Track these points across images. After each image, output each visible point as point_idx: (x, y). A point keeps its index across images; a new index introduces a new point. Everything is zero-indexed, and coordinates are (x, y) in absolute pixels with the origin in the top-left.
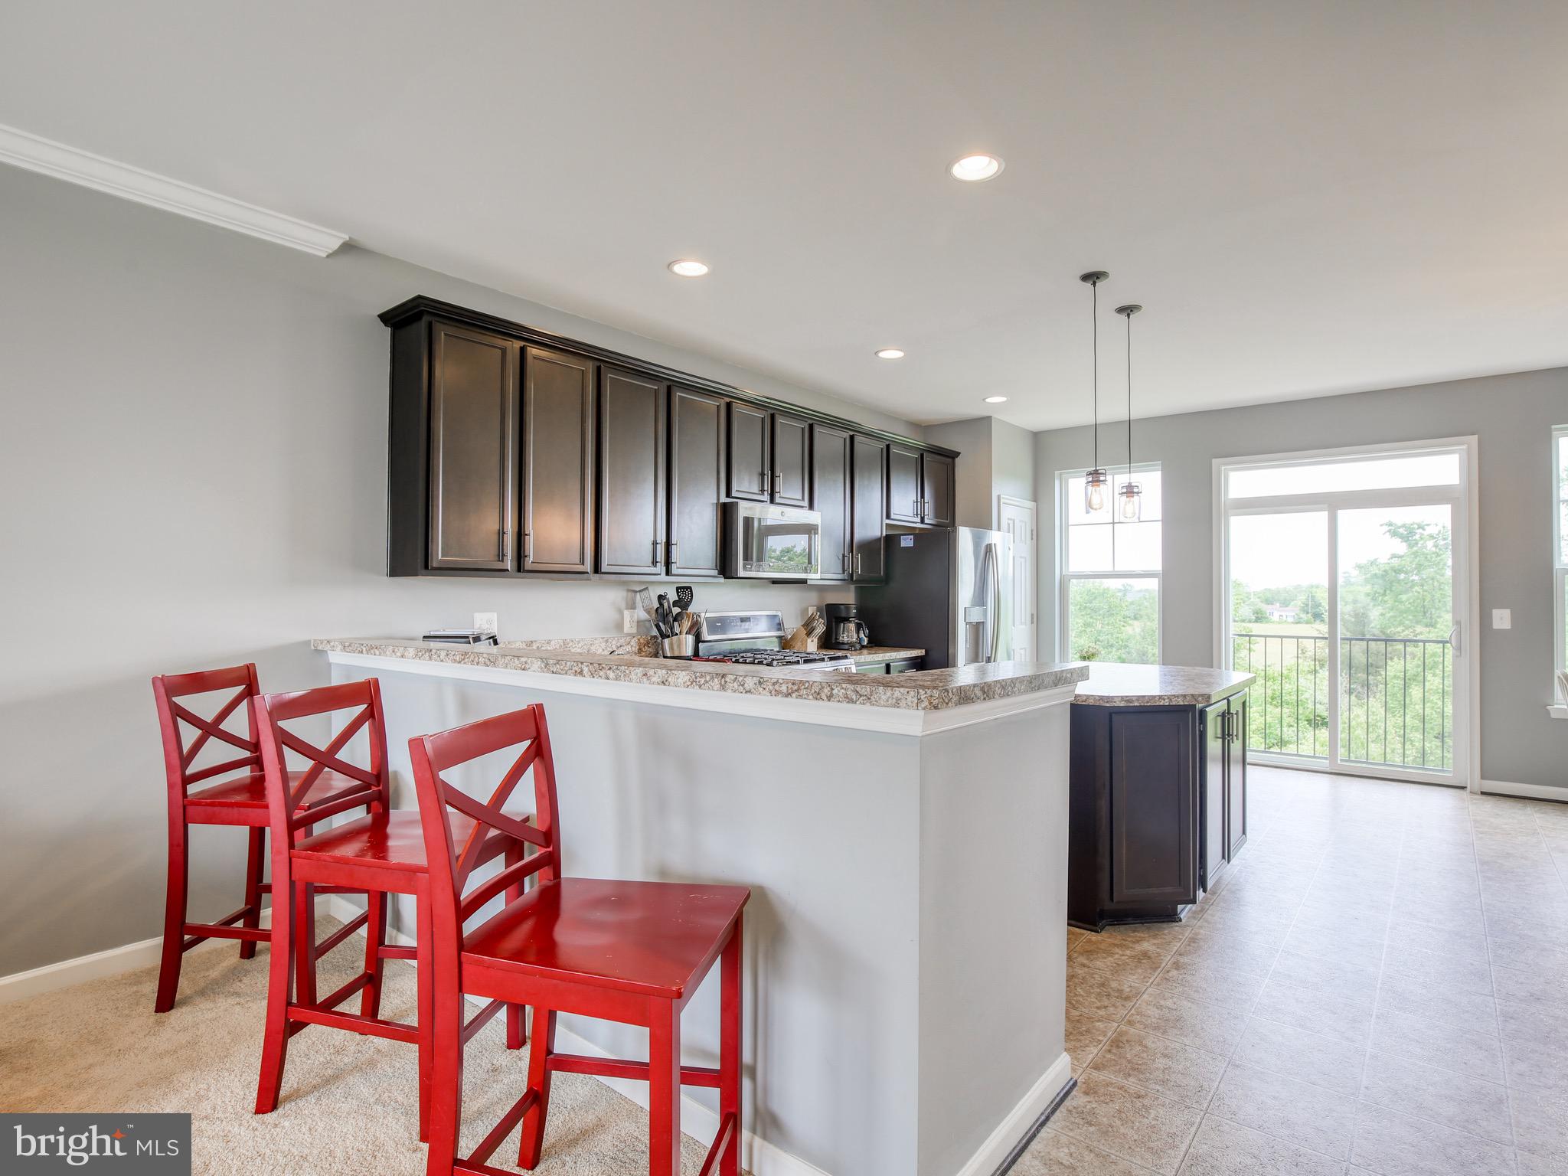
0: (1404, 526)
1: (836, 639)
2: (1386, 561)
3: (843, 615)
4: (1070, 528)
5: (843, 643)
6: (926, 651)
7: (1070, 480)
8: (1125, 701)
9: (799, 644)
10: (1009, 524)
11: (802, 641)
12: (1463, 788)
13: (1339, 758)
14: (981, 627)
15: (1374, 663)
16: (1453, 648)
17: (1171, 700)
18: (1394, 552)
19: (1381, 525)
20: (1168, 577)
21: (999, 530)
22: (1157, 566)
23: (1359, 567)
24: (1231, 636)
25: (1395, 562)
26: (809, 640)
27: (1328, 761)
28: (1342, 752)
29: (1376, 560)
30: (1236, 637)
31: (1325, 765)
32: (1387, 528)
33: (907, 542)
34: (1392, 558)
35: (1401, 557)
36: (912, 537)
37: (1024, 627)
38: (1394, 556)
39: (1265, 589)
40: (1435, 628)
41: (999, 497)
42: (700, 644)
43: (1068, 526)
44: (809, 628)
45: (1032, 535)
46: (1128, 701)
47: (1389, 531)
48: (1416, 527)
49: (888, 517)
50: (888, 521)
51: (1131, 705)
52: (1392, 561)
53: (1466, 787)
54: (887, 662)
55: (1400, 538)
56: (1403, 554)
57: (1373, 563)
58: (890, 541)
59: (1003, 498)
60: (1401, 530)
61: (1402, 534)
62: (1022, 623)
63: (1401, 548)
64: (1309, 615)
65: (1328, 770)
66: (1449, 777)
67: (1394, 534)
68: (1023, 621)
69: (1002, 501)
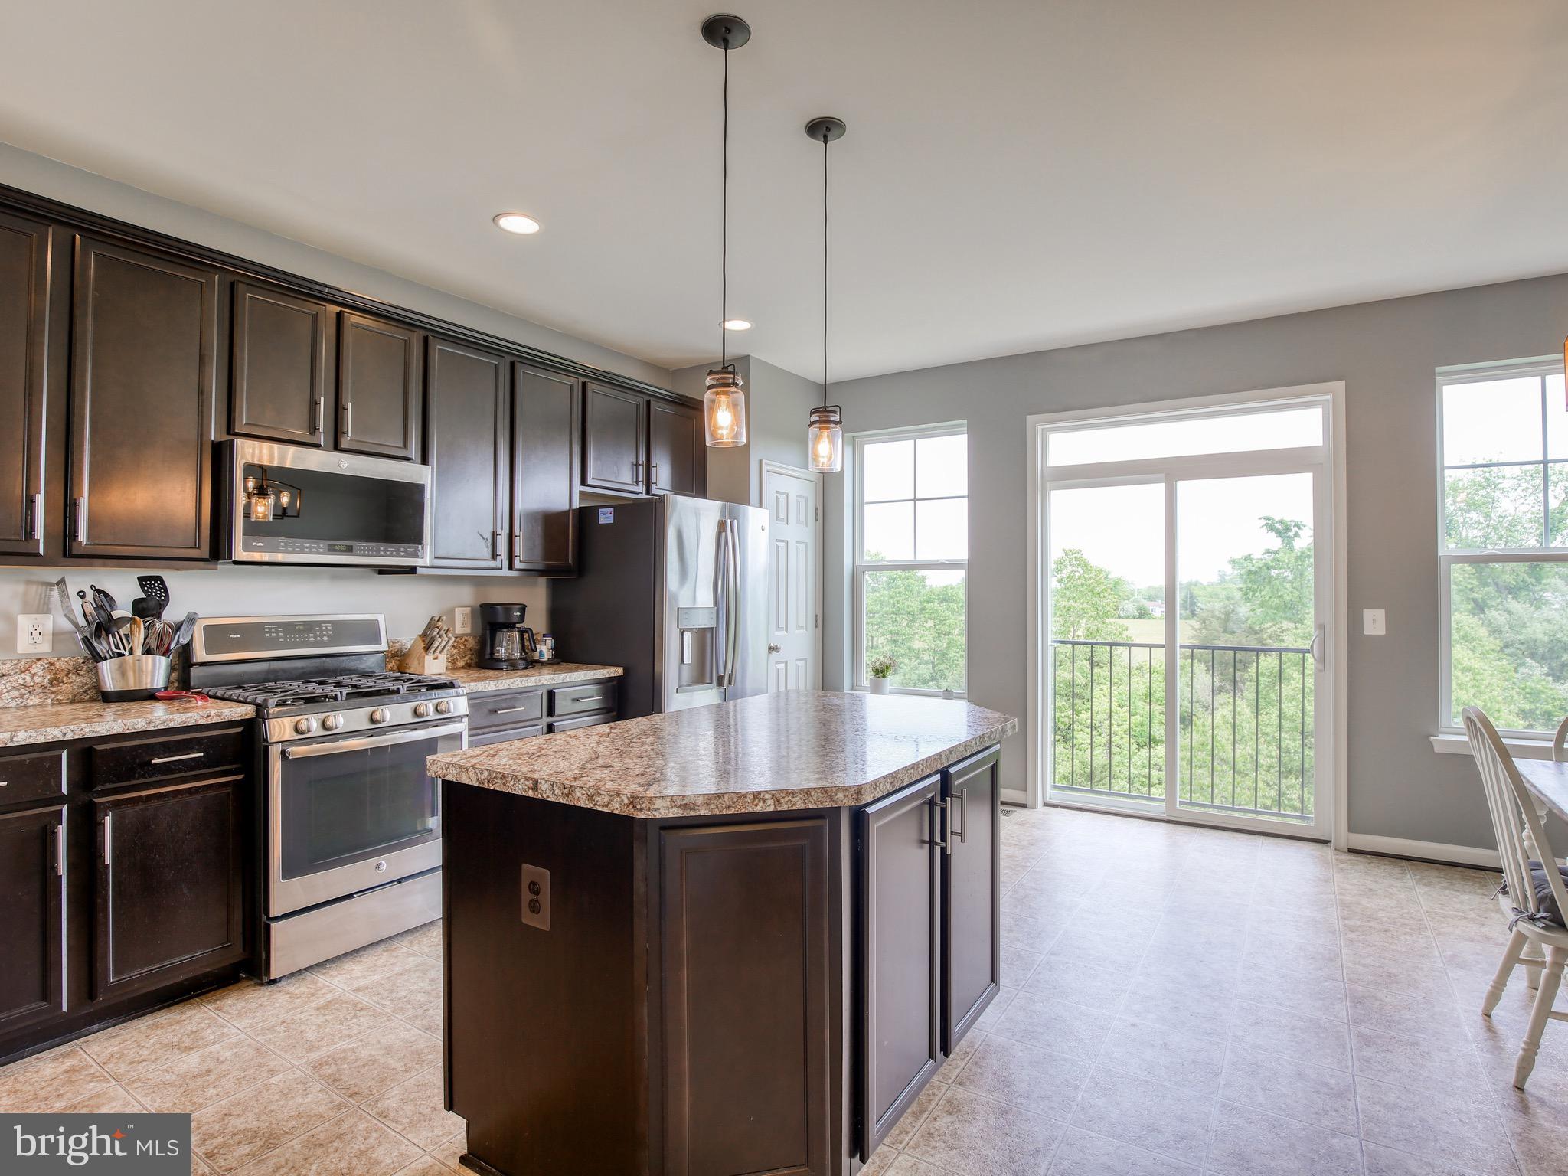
0: (1281, 522)
1: (492, 653)
2: (1260, 556)
3: (501, 619)
4: (866, 507)
5: (500, 661)
6: (624, 670)
7: (867, 447)
8: (680, 807)
9: (416, 662)
10: (778, 500)
11: (418, 659)
12: (1327, 842)
13: (1178, 800)
14: (709, 635)
15: (1243, 659)
16: (1315, 659)
17: (778, 801)
18: (1267, 548)
19: (1260, 519)
20: (975, 567)
21: (761, 505)
22: (962, 553)
23: (1233, 562)
24: (1049, 643)
25: (1269, 557)
26: (427, 657)
27: (1163, 805)
28: (1181, 795)
29: (1250, 555)
30: (1056, 644)
31: (1160, 809)
32: (1263, 522)
33: (606, 517)
34: (1265, 553)
35: (1276, 552)
36: (612, 509)
37: (803, 631)
38: (1268, 552)
39: (1150, 587)
40: (1302, 624)
41: (761, 462)
42: (193, 670)
43: (862, 504)
44: (428, 639)
45: (816, 514)
46: (685, 806)
47: (1266, 524)
48: (1293, 524)
49: (583, 482)
50: (583, 489)
51: (692, 814)
52: (1265, 556)
53: (1330, 841)
54: (550, 688)
55: (1276, 533)
56: (1276, 549)
57: (1248, 558)
58: (584, 516)
59: (766, 464)
60: (1278, 526)
61: (1278, 529)
62: (799, 627)
63: (1275, 543)
64: (1188, 612)
65: (1164, 816)
66: (1309, 827)
67: (1271, 528)
68: (802, 623)
69: (765, 468)
